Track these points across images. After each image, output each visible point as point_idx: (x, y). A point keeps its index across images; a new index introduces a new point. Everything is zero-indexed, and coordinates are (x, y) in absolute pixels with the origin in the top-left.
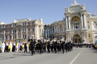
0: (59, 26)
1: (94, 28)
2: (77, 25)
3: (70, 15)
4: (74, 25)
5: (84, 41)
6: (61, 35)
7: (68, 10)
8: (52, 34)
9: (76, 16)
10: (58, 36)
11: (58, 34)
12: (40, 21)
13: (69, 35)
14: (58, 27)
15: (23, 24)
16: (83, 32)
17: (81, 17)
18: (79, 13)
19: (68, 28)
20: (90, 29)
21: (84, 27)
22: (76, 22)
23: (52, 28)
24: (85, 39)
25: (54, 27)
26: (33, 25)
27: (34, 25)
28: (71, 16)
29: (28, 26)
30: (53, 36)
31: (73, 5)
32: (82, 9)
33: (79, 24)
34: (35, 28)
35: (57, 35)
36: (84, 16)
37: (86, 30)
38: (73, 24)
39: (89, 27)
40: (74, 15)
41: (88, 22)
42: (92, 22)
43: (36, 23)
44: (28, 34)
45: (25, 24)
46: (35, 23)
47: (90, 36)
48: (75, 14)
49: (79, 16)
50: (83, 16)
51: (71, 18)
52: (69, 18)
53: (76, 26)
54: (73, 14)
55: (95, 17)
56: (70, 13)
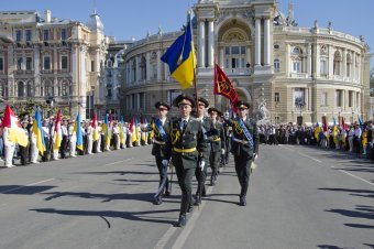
1: (293, 71)
2: (235, 56)
3: (216, 14)
4: (227, 53)
5: (261, 117)
6: (171, 91)
8: (137, 83)
10: (162, 91)
11: (162, 84)
12: (94, 28)
15: (19, 35)
16: (260, 84)
17: (254, 24)
18: (250, 12)
19: (207, 65)
20: (282, 74)
21: (262, 64)
22: (235, 44)
23: (138, 60)
24: (264, 108)
25: (148, 57)
26: (64, 43)
27: (70, 44)
28: (220, 20)
29: (40, 45)
30: (141, 94)
33: (243, 52)
34: (74, 56)
35: (159, 88)
36: (268, 23)
37: (271, 76)
38: (223, 52)
39: (277, 65)
40: (230, 17)
41: (277, 47)
42: (290, 49)
43: (80, 34)
44: (42, 79)
46: (73, 37)
47: (277, 100)
48: (235, 13)
49: (249, 23)
50: (263, 21)
51: (218, 28)
52: (212, 25)
53: (233, 60)
54: (226, 11)
55: (300, 31)
56: (215, 7)
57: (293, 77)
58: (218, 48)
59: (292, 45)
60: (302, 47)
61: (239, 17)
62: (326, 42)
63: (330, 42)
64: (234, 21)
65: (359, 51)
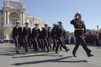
3: (10, 10)
4: (12, 20)
7: (8, 4)
13: (7, 31)
17: (20, 14)
18: (19, 11)
19: (7, 23)
21: (22, 24)
22: (14, 18)
28: (11, 12)
31: (13, 1)
32: (22, 7)
36: (24, 14)
40: (13, 11)
41: (25, 20)
48: (15, 11)
49: (18, 13)
50: (22, 13)
51: (10, 14)
52: (8, 13)
53: (14, 23)
54: (12, 10)
55: (31, 17)
56: (9, 8)
58: (10, 19)
59: (29, 20)
60: (31, 21)
61: (16, 12)
63: (37, 20)
64: (14, 13)
65: (43, 23)
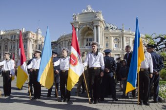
0: (67, 42)
1: (115, 47)
3: (79, 26)
4: (87, 41)
7: (77, 18)
9: (88, 28)
12: (37, 33)
14: (65, 44)
15: (12, 37)
18: (92, 24)
22: (90, 37)
25: (61, 43)
26: (25, 39)
27: (27, 39)
29: (18, 40)
31: (86, 11)
32: (96, 17)
33: (93, 40)
36: (99, 28)
38: (85, 40)
39: (107, 45)
40: (85, 26)
41: (107, 38)
42: (113, 39)
43: (30, 35)
45: (15, 36)
46: (28, 36)
48: (86, 25)
51: (80, 31)
52: (77, 30)
54: (83, 24)
55: (117, 32)
57: (114, 50)
58: (83, 39)
59: (114, 37)
60: (118, 38)
61: (88, 26)
62: (128, 36)
63: (130, 36)
